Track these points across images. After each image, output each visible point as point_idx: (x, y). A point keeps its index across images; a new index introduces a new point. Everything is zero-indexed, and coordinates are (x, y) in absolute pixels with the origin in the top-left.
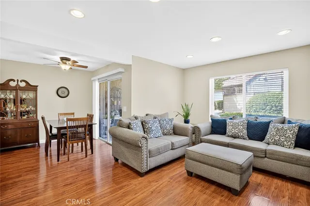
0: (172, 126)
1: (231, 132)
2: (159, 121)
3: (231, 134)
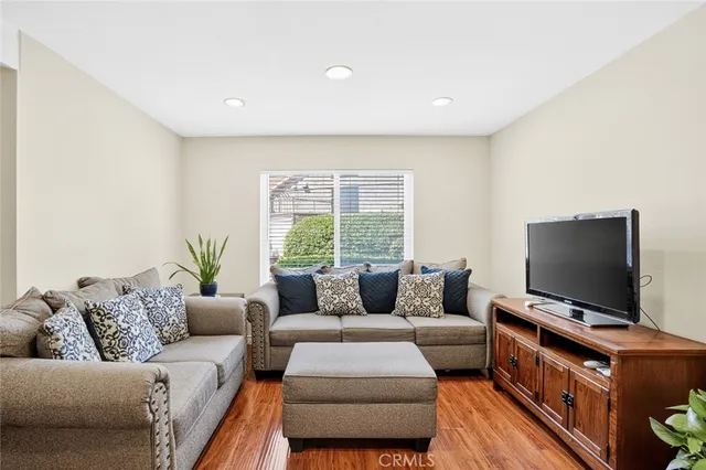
0: (182, 310)
1: (331, 302)
2: (143, 299)
3: (332, 307)
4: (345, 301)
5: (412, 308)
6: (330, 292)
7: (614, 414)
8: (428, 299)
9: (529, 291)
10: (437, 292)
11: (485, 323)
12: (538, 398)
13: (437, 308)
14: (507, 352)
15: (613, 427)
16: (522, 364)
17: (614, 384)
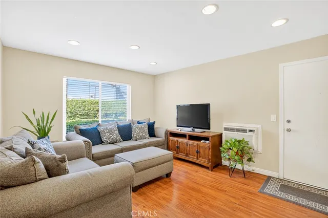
3: (110, 140)
4: (115, 137)
5: (139, 137)
6: (108, 134)
7: (210, 150)
8: (144, 133)
9: (178, 126)
10: (146, 130)
11: (164, 138)
12: (187, 155)
13: (147, 136)
14: (175, 145)
15: (210, 154)
16: (180, 147)
17: (210, 144)
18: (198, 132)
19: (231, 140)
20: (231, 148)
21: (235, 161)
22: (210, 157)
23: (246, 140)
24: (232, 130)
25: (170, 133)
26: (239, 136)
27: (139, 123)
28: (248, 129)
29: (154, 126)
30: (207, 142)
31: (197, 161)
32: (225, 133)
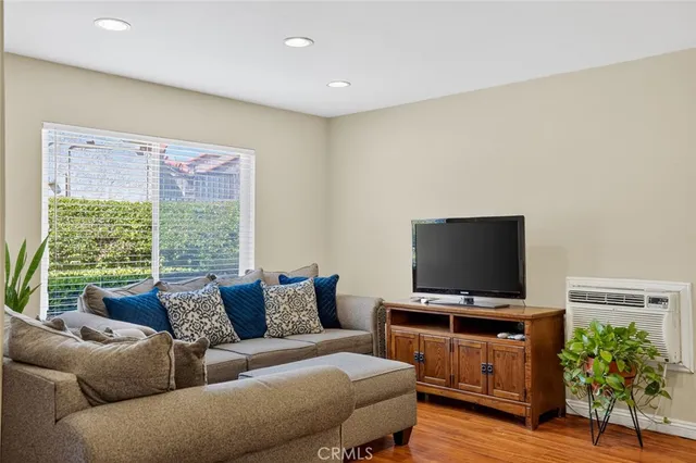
4: (218, 325)
5: (291, 325)
7: (529, 363)
8: (304, 313)
9: (416, 290)
10: (311, 302)
11: (371, 331)
12: (452, 382)
13: (316, 323)
14: (409, 351)
15: (529, 373)
16: (430, 357)
17: (528, 342)
18: (485, 305)
19: (595, 329)
20: (595, 352)
21: (609, 391)
22: (528, 385)
23: (639, 327)
24: (596, 299)
25: (393, 312)
26: (618, 317)
27: (283, 280)
28: (646, 295)
29: (334, 289)
30: (518, 337)
31: (487, 401)
32: (573, 309)
